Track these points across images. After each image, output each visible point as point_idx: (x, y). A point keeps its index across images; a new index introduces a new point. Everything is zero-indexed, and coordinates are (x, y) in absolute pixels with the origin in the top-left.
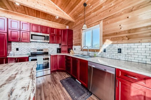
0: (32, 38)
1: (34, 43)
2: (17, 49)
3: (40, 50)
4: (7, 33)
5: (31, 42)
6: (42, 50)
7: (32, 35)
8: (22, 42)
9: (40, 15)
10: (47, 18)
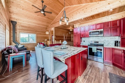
0: (90, 35)
1: (92, 37)
2: (84, 41)
3: (96, 42)
4: (80, 34)
5: (90, 37)
6: (98, 42)
7: (90, 32)
8: (85, 37)
9: (95, 17)
10: (101, 16)
